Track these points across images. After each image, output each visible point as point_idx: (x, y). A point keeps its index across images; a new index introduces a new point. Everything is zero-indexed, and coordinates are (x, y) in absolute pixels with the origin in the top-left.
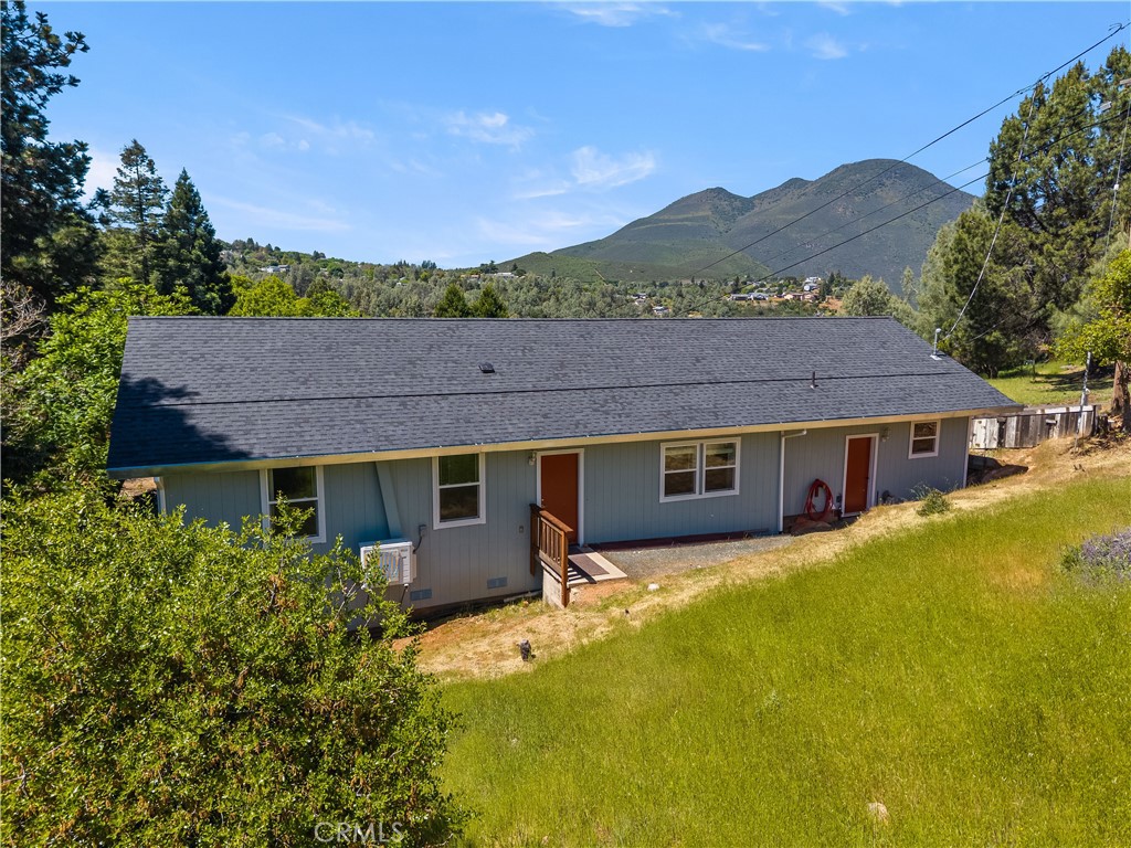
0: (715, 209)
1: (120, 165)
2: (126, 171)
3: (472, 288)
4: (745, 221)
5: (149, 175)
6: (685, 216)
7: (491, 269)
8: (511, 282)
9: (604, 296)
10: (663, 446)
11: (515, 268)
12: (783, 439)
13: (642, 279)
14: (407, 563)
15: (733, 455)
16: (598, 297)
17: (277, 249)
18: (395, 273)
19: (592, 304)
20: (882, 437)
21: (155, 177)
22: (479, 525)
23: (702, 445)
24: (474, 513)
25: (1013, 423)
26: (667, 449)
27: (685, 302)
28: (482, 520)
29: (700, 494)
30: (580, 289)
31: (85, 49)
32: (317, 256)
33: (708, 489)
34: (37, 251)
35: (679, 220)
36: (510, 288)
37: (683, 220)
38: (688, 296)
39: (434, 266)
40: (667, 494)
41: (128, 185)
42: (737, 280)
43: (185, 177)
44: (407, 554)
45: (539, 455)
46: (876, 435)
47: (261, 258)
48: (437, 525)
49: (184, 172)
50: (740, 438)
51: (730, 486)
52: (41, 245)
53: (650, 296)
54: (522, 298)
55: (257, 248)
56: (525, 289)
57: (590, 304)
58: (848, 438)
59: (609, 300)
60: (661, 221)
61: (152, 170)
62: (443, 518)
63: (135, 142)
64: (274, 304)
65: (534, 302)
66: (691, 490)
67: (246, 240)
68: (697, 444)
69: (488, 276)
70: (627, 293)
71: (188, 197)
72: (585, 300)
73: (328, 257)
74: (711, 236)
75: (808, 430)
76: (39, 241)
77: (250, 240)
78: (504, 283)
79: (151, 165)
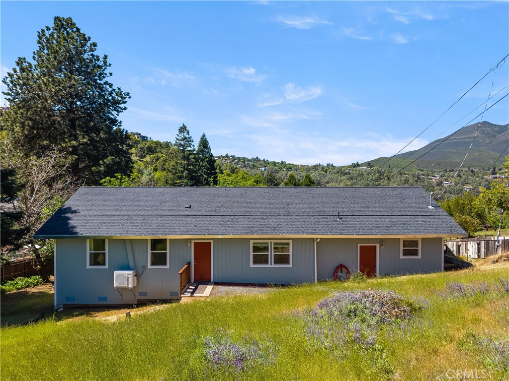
0: (483, 132)
1: (178, 133)
2: (180, 135)
3: (346, 174)
4: (500, 137)
5: (187, 136)
6: (465, 136)
7: (358, 165)
8: (366, 171)
9: (414, 177)
10: (251, 242)
11: (369, 164)
12: (315, 243)
13: (439, 168)
14: (130, 279)
15: (289, 248)
16: (410, 177)
17: (267, 160)
18: (313, 168)
19: (407, 181)
20: (381, 246)
21: (189, 136)
22: (167, 269)
23: (271, 242)
24: (165, 264)
25: (483, 244)
26: (253, 243)
27: (462, 180)
28: (168, 267)
29: (271, 265)
30: (401, 174)
31: (130, 97)
32: (282, 162)
33: (275, 263)
34: (100, 165)
35: (461, 139)
36: (365, 174)
37: (464, 138)
38: (464, 176)
39: (332, 165)
40: (254, 263)
41: (181, 140)
42: (494, 168)
43: (204, 136)
44: (130, 276)
45: (193, 242)
46: (378, 245)
47: (261, 164)
48: (149, 267)
49: (204, 134)
50: (291, 241)
51: (288, 263)
52: (101, 163)
53: (441, 176)
54: (370, 178)
55: (259, 161)
56: (372, 174)
57: (406, 181)
58: (359, 245)
59: (416, 178)
60: (451, 140)
61: (188, 134)
62: (153, 264)
63: (183, 124)
64: (238, 182)
65: (376, 180)
66: (267, 263)
67: (255, 157)
68: (269, 241)
69: (354, 169)
70: (428, 175)
71: (204, 143)
72: (403, 178)
73: (287, 163)
74: (480, 146)
75: (320, 239)
76: (101, 162)
77: (257, 157)
78: (362, 172)
79: (188, 132)
